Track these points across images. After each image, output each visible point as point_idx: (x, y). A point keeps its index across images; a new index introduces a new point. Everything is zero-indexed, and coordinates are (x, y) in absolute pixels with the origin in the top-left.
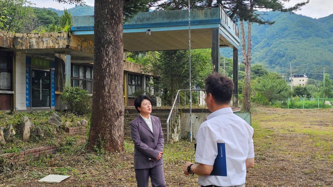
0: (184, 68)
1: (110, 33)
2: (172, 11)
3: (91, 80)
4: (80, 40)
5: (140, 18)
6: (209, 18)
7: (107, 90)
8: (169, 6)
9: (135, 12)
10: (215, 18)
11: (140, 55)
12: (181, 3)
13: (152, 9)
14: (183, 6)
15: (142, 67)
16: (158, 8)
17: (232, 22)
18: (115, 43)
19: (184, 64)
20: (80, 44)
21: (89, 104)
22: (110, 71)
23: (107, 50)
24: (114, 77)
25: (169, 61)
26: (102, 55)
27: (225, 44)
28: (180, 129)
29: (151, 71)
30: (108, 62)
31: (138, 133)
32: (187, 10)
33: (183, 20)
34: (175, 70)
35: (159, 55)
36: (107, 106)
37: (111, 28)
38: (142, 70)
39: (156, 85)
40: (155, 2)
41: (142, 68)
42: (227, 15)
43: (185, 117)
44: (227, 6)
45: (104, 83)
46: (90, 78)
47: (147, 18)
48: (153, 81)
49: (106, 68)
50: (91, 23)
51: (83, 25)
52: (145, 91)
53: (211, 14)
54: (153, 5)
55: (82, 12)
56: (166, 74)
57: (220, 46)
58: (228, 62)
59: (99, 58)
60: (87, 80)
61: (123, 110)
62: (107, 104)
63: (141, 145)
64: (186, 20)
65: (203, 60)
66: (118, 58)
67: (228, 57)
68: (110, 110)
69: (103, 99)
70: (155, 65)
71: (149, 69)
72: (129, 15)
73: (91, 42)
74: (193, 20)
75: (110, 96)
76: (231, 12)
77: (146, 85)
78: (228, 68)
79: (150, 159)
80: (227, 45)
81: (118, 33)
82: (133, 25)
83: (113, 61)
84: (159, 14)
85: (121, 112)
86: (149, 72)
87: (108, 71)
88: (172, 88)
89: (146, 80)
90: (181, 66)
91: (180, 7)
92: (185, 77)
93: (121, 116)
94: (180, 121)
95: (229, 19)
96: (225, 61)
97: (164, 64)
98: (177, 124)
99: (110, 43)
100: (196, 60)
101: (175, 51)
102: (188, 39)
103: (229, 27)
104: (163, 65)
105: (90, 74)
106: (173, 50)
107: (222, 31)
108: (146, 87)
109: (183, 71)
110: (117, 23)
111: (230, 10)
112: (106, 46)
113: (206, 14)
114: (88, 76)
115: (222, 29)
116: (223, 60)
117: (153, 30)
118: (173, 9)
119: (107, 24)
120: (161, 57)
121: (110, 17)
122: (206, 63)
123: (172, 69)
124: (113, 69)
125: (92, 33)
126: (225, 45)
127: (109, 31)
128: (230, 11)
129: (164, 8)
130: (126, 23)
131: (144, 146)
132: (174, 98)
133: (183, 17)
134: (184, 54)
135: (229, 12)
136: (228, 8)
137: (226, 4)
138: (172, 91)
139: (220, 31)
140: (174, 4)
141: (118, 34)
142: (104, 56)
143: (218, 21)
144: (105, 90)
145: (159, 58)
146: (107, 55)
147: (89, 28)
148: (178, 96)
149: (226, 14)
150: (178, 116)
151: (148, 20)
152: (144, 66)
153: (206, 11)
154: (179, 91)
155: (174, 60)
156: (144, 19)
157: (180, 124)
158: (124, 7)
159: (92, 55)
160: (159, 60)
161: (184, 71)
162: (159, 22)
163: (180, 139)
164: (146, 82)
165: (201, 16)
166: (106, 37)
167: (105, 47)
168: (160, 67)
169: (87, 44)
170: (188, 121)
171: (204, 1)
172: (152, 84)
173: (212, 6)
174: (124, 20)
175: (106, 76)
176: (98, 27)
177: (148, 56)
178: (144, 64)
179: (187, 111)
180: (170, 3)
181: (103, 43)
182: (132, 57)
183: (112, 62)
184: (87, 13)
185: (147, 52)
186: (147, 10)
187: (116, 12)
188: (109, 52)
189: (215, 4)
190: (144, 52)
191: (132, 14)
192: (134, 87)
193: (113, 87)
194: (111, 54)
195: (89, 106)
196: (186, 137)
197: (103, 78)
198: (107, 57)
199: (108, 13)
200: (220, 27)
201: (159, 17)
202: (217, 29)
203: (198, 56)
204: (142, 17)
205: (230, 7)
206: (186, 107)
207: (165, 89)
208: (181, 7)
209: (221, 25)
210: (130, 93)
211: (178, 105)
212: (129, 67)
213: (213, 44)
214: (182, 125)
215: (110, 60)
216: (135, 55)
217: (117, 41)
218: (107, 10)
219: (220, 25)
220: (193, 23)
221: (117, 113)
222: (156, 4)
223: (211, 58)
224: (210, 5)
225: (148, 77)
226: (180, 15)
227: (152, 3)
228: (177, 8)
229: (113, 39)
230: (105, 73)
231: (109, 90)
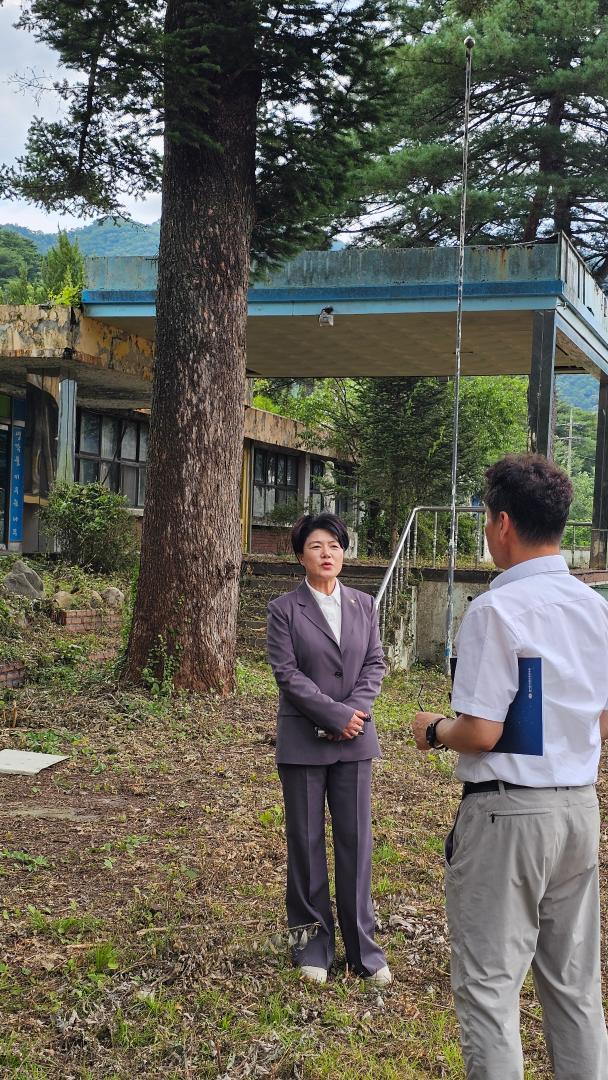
0: (436, 437)
1: (206, 315)
2: (405, 251)
3: (137, 465)
4: (107, 332)
5: (301, 269)
6: (525, 277)
7: (189, 496)
8: (397, 232)
9: (289, 252)
10: (543, 278)
11: (296, 390)
12: (438, 222)
13: (344, 239)
14: (442, 236)
15: (302, 429)
16: (361, 239)
17: (600, 292)
18: (221, 350)
19: (437, 423)
20: (109, 348)
21: (129, 540)
22: (200, 438)
23: (193, 371)
24: (212, 454)
25: (388, 410)
26: (179, 384)
27: (575, 365)
28: (414, 633)
29: (330, 443)
30: (197, 406)
31: (289, 638)
32: (456, 249)
33: (441, 281)
34: (408, 442)
35: (357, 391)
36: (189, 547)
37: (209, 300)
38: (300, 440)
39: (344, 488)
40: (352, 217)
41: (299, 432)
42: (585, 269)
43: (433, 596)
44: (587, 238)
45: (180, 473)
46: (133, 457)
47: (324, 269)
48: (335, 475)
49: (189, 426)
50: (148, 280)
51: (119, 287)
52: (306, 505)
53: (532, 265)
54: (346, 226)
55: (113, 242)
56: (379, 453)
57: (556, 368)
58: (585, 423)
59: (168, 394)
60: (123, 463)
61: (237, 563)
62: (190, 541)
63: (293, 683)
64: (449, 280)
65: (501, 412)
66: (229, 397)
67: (586, 407)
68: (196, 559)
69: (177, 524)
70: (342, 423)
71: (321, 435)
72: (269, 260)
73: (142, 342)
74: (473, 281)
75: (198, 517)
76: (601, 257)
77: (311, 488)
78: (583, 442)
79: (320, 732)
80: (582, 368)
81: (230, 315)
82: (280, 292)
83: (212, 404)
84: (364, 256)
85: (229, 567)
86: (321, 447)
87: (194, 436)
88: (395, 500)
89: (312, 473)
90: (426, 430)
91: (431, 237)
92: (439, 465)
93: (229, 579)
94: (414, 606)
95: (590, 281)
96: (575, 420)
97: (372, 423)
98: (406, 617)
99: (204, 347)
100: (475, 414)
101: (410, 381)
102: (455, 344)
103: (590, 309)
104: (368, 424)
105: (134, 443)
106: (402, 378)
107: (564, 321)
108: (311, 494)
109: (432, 446)
110: (229, 286)
111: (597, 252)
112: (191, 355)
113: (515, 265)
114: (128, 450)
115: (567, 314)
116: (566, 417)
117: (341, 309)
118: (409, 243)
119: (198, 287)
120: (363, 397)
121: (209, 264)
122: (511, 422)
123: (396, 437)
124: (212, 429)
125: (150, 312)
126: (574, 368)
127: (203, 311)
128: (596, 255)
129: (381, 237)
130: (258, 286)
131: (302, 688)
132: (401, 532)
133: (441, 270)
134: (441, 392)
135: (592, 257)
136: (589, 247)
137: (584, 232)
138: (395, 512)
139: (558, 323)
140: (414, 227)
141: (232, 320)
142: (184, 387)
143: (555, 288)
144: (183, 495)
145: (357, 403)
146: (194, 385)
147: (139, 297)
148: (412, 528)
149: (581, 267)
150: (410, 591)
151: (326, 278)
152: (307, 425)
153: (516, 253)
154: (416, 509)
155: (405, 411)
156: (315, 275)
157: (414, 618)
158: (254, 234)
159: (146, 385)
160: (355, 408)
161: (435, 448)
162: (363, 285)
163: (413, 665)
164: (311, 479)
165: (499, 268)
166: (193, 327)
167: (189, 359)
168: (358, 431)
169: (131, 347)
170: (440, 609)
171: (512, 220)
172: (330, 484)
173: (539, 236)
174: (251, 274)
175: (188, 451)
176: (169, 294)
177: (321, 392)
178: (307, 420)
179: (439, 575)
180: (401, 224)
181: (184, 347)
182: (270, 396)
183: (208, 409)
184: (130, 244)
185: (320, 379)
186: (326, 244)
187: (227, 248)
188: (199, 377)
189: (547, 233)
190: (308, 381)
191: (277, 258)
192: (271, 493)
193: (209, 489)
194: (205, 382)
195: (132, 545)
196: (433, 659)
197: (178, 458)
198: (194, 391)
199: (201, 253)
200: (560, 309)
201: (363, 268)
202: (550, 315)
203: (484, 401)
204: (308, 265)
205: (597, 243)
206: (438, 564)
207: (372, 503)
208: (435, 236)
209: (562, 300)
210: (259, 511)
211: (411, 554)
212: (260, 427)
213: (535, 362)
214: (419, 621)
215: (201, 401)
216: (278, 390)
217: (226, 342)
218: (201, 241)
219: (558, 301)
220: (473, 292)
221: (219, 571)
222: (355, 226)
223: (525, 410)
224: (530, 234)
225: (318, 463)
226: (432, 266)
227: (343, 220)
228: (423, 239)
229: (214, 335)
230: (186, 442)
231: (195, 495)
